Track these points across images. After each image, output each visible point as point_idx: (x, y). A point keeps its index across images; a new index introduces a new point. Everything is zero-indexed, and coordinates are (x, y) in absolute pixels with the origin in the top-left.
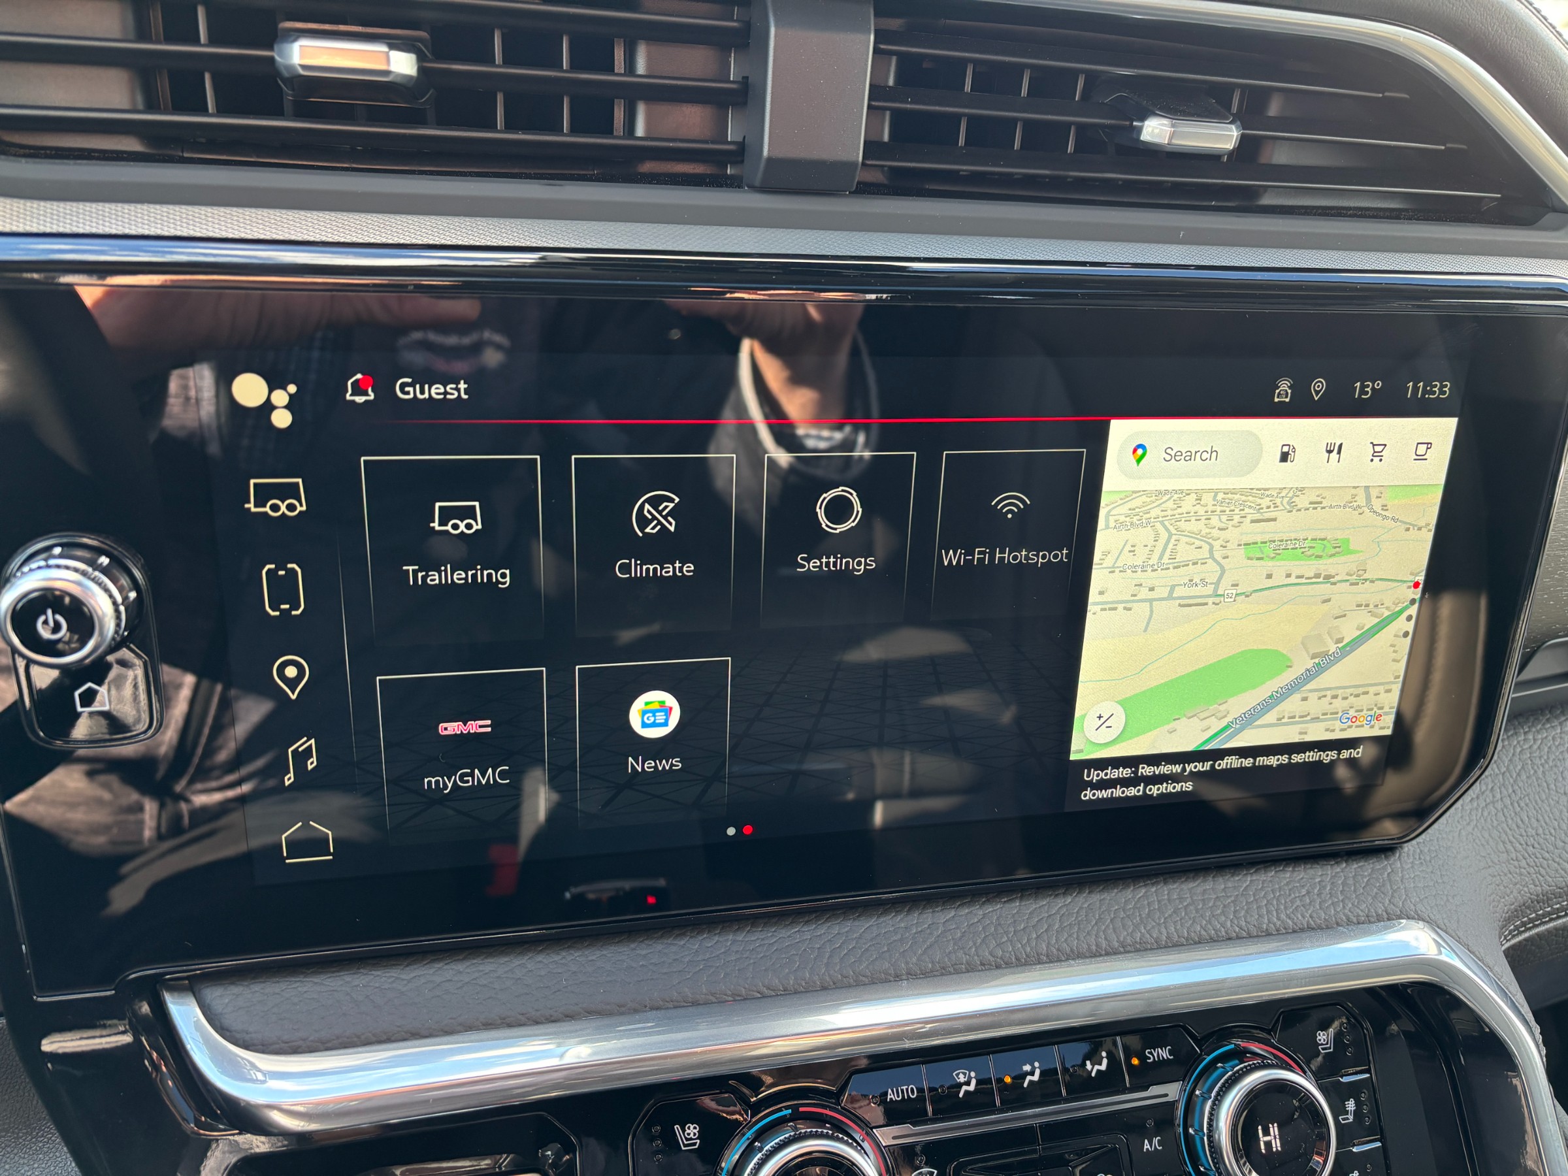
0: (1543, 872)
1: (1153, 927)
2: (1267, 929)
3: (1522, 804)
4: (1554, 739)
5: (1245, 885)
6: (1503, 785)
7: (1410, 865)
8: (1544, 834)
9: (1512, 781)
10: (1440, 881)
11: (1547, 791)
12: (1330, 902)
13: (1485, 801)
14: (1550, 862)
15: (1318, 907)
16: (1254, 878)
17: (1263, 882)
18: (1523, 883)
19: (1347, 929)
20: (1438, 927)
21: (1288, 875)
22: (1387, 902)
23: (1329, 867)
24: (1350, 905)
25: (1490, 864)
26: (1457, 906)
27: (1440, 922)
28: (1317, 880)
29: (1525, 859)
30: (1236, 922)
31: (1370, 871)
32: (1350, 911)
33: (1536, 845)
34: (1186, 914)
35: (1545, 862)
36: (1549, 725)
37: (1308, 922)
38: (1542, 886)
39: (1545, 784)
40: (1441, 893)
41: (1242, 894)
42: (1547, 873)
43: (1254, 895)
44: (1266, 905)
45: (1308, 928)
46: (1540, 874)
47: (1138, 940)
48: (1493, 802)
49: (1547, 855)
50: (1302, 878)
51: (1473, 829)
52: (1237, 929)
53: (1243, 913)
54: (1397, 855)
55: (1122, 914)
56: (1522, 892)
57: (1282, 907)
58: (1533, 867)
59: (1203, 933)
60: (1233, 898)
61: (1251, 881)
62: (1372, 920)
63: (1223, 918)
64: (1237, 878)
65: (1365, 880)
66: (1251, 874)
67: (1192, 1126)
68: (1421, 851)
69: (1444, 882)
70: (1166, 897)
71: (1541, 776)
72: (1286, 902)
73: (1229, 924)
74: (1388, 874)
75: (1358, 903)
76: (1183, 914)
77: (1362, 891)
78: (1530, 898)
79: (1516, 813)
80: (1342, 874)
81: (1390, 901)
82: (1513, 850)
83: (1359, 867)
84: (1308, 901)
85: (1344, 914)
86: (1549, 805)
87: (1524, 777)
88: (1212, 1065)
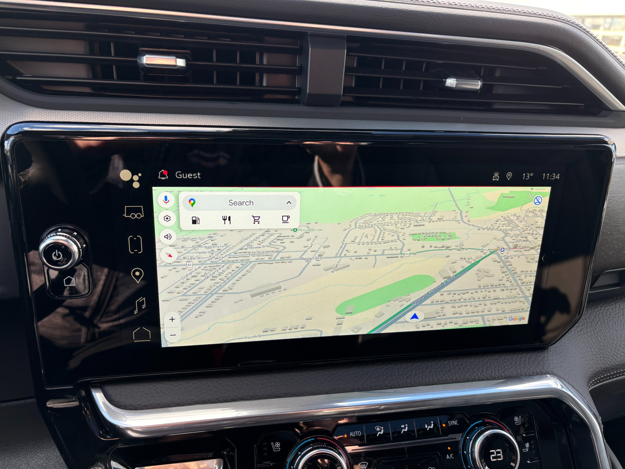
0: (606, 360)
1: (451, 375)
2: (494, 377)
3: (599, 334)
4: (612, 309)
5: (486, 360)
6: (591, 326)
7: (551, 355)
8: (607, 345)
9: (594, 325)
10: (563, 361)
11: (609, 329)
12: (519, 367)
13: (584, 332)
14: (609, 356)
15: (514, 369)
16: (490, 358)
17: (494, 359)
18: (598, 364)
19: (525, 378)
20: (561, 378)
21: (503, 357)
22: (541, 368)
23: (519, 354)
24: (526, 369)
25: (585, 356)
26: (569, 370)
27: (562, 376)
28: (514, 359)
29: (599, 354)
30: (482, 374)
31: (535, 356)
32: (526, 371)
33: (604, 349)
34: (463, 370)
35: (607, 356)
36: (610, 304)
37: (510, 375)
38: (606, 365)
39: (608, 327)
40: (563, 365)
41: (485, 364)
42: (608, 360)
43: (490, 364)
44: (494, 368)
45: (510, 377)
46: (605, 361)
47: (444, 379)
48: (587, 333)
49: (608, 353)
50: (509, 358)
51: (578, 343)
52: (483, 376)
53: (485, 371)
54: (546, 351)
55: (439, 370)
56: (598, 367)
57: (500, 369)
58: (602, 358)
59: (469, 377)
60: (481, 365)
61: (489, 359)
62: (535, 374)
63: (477, 372)
64: (484, 358)
65: (533, 360)
66: (489, 356)
67: (465, 451)
68: (556, 350)
69: (564, 362)
70: (456, 364)
71: (606, 323)
72: (502, 367)
73: (479, 374)
74: (542, 358)
75: (530, 368)
76: (462, 370)
77: (531, 363)
78: (601, 370)
79: (596, 337)
80: (524, 357)
81: (542, 368)
82: (594, 351)
83: (531, 355)
84: (510, 367)
85: (524, 372)
86: (609, 334)
87: (599, 323)
88: (473, 428)
